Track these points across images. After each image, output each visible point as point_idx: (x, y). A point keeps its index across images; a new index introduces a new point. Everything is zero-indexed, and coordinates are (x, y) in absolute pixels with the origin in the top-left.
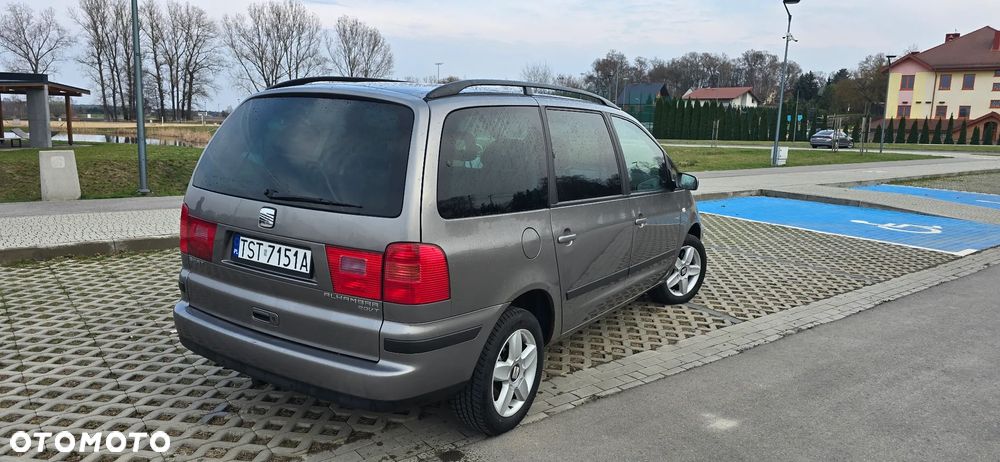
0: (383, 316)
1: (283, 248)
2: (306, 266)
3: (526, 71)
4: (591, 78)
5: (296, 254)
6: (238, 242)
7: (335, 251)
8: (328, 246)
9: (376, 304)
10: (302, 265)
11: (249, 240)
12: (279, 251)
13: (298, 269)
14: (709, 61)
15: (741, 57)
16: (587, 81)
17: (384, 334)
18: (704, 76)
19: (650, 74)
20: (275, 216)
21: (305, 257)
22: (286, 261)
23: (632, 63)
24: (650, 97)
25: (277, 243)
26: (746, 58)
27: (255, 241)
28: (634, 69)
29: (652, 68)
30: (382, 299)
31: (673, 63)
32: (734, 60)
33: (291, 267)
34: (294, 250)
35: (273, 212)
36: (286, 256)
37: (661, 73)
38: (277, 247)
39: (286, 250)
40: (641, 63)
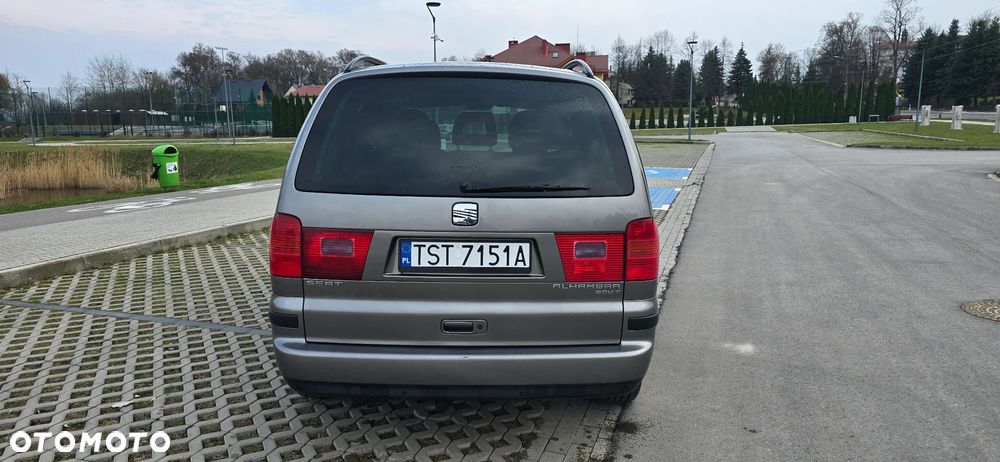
0: (623, 297)
1: (486, 246)
2: (523, 261)
3: (95, 64)
4: (177, 74)
5: (507, 250)
6: (408, 249)
7: (564, 238)
8: (556, 233)
9: (618, 285)
10: (517, 260)
11: (428, 244)
12: (481, 250)
13: (512, 265)
14: (307, 59)
15: (336, 55)
16: (173, 77)
17: (629, 313)
18: (303, 73)
19: (247, 70)
20: (477, 210)
21: (520, 250)
22: (493, 259)
23: (223, 57)
24: (252, 94)
25: (475, 241)
26: (341, 57)
27: (439, 244)
28: (227, 64)
29: (247, 64)
30: (624, 279)
31: (269, 59)
32: (330, 59)
33: (502, 264)
34: (503, 246)
35: (474, 207)
36: (491, 253)
37: (257, 69)
38: (477, 246)
39: (491, 247)
40: (235, 58)
